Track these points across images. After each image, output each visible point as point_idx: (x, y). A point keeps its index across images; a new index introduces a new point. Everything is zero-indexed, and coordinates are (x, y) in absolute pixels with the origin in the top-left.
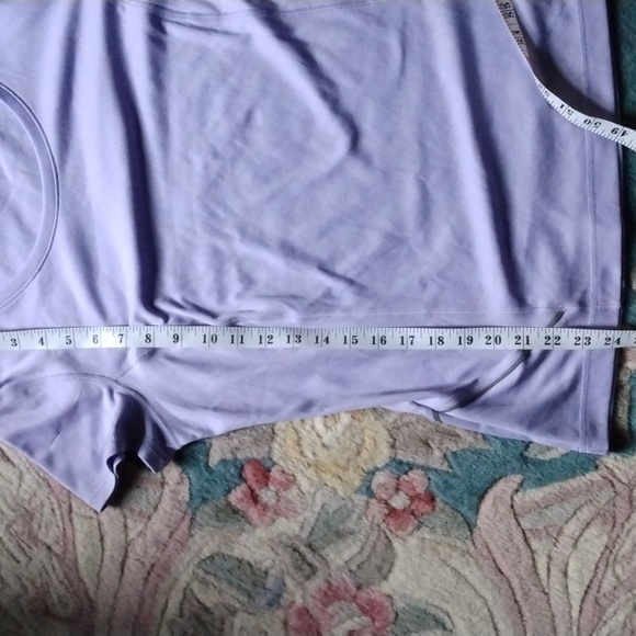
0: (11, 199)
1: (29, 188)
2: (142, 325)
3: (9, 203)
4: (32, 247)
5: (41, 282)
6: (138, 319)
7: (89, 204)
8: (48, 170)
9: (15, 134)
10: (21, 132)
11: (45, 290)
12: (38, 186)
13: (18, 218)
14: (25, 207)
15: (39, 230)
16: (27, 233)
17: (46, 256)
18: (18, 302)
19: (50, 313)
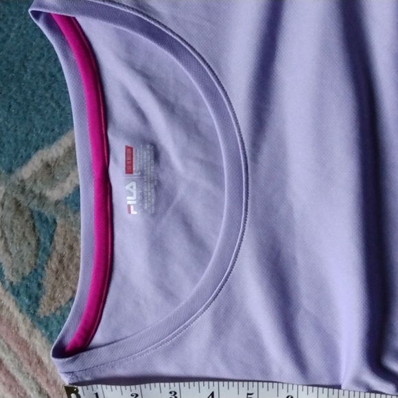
0: (178, 198)
1: (204, 183)
2: (362, 390)
3: (175, 202)
4: (205, 266)
5: (215, 314)
6: (358, 382)
7: (290, 209)
8: (234, 160)
9: (189, 105)
10: (197, 103)
11: (221, 326)
12: (218, 182)
13: (187, 224)
14: (197, 210)
15: (217, 243)
16: (198, 244)
17: (224, 278)
18: (180, 340)
19: (225, 357)
